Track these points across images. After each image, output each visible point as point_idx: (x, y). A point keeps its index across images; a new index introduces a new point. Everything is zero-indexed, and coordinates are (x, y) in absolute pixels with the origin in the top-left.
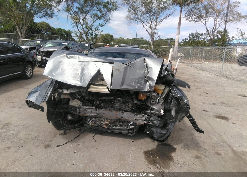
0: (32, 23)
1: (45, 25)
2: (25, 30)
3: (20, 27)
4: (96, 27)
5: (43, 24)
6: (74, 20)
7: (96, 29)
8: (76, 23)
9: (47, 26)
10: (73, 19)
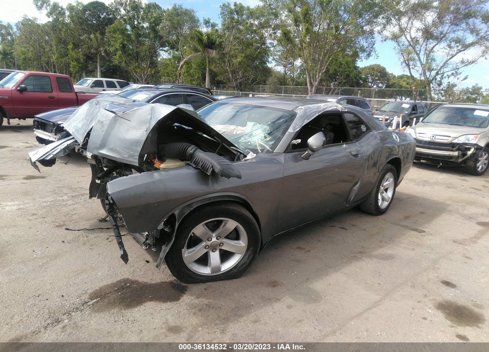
0: (351, 69)
1: (377, 71)
2: (318, 80)
3: (311, 75)
4: (454, 66)
5: (373, 69)
6: (403, 56)
7: (454, 72)
8: (407, 62)
9: (380, 72)
10: (402, 54)
